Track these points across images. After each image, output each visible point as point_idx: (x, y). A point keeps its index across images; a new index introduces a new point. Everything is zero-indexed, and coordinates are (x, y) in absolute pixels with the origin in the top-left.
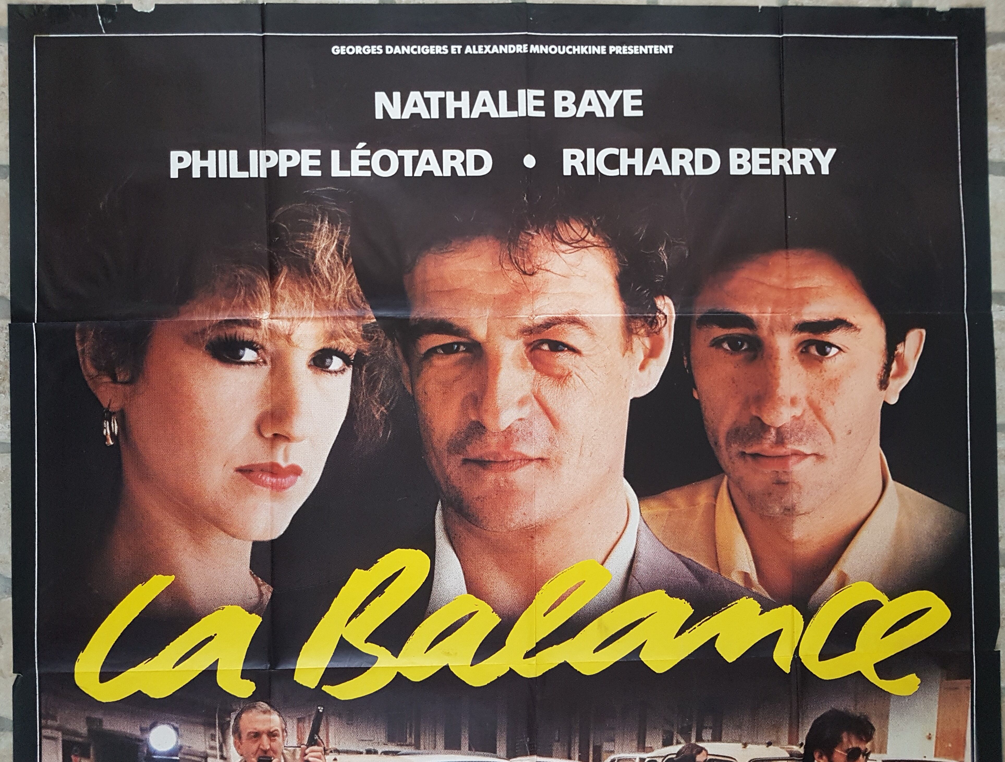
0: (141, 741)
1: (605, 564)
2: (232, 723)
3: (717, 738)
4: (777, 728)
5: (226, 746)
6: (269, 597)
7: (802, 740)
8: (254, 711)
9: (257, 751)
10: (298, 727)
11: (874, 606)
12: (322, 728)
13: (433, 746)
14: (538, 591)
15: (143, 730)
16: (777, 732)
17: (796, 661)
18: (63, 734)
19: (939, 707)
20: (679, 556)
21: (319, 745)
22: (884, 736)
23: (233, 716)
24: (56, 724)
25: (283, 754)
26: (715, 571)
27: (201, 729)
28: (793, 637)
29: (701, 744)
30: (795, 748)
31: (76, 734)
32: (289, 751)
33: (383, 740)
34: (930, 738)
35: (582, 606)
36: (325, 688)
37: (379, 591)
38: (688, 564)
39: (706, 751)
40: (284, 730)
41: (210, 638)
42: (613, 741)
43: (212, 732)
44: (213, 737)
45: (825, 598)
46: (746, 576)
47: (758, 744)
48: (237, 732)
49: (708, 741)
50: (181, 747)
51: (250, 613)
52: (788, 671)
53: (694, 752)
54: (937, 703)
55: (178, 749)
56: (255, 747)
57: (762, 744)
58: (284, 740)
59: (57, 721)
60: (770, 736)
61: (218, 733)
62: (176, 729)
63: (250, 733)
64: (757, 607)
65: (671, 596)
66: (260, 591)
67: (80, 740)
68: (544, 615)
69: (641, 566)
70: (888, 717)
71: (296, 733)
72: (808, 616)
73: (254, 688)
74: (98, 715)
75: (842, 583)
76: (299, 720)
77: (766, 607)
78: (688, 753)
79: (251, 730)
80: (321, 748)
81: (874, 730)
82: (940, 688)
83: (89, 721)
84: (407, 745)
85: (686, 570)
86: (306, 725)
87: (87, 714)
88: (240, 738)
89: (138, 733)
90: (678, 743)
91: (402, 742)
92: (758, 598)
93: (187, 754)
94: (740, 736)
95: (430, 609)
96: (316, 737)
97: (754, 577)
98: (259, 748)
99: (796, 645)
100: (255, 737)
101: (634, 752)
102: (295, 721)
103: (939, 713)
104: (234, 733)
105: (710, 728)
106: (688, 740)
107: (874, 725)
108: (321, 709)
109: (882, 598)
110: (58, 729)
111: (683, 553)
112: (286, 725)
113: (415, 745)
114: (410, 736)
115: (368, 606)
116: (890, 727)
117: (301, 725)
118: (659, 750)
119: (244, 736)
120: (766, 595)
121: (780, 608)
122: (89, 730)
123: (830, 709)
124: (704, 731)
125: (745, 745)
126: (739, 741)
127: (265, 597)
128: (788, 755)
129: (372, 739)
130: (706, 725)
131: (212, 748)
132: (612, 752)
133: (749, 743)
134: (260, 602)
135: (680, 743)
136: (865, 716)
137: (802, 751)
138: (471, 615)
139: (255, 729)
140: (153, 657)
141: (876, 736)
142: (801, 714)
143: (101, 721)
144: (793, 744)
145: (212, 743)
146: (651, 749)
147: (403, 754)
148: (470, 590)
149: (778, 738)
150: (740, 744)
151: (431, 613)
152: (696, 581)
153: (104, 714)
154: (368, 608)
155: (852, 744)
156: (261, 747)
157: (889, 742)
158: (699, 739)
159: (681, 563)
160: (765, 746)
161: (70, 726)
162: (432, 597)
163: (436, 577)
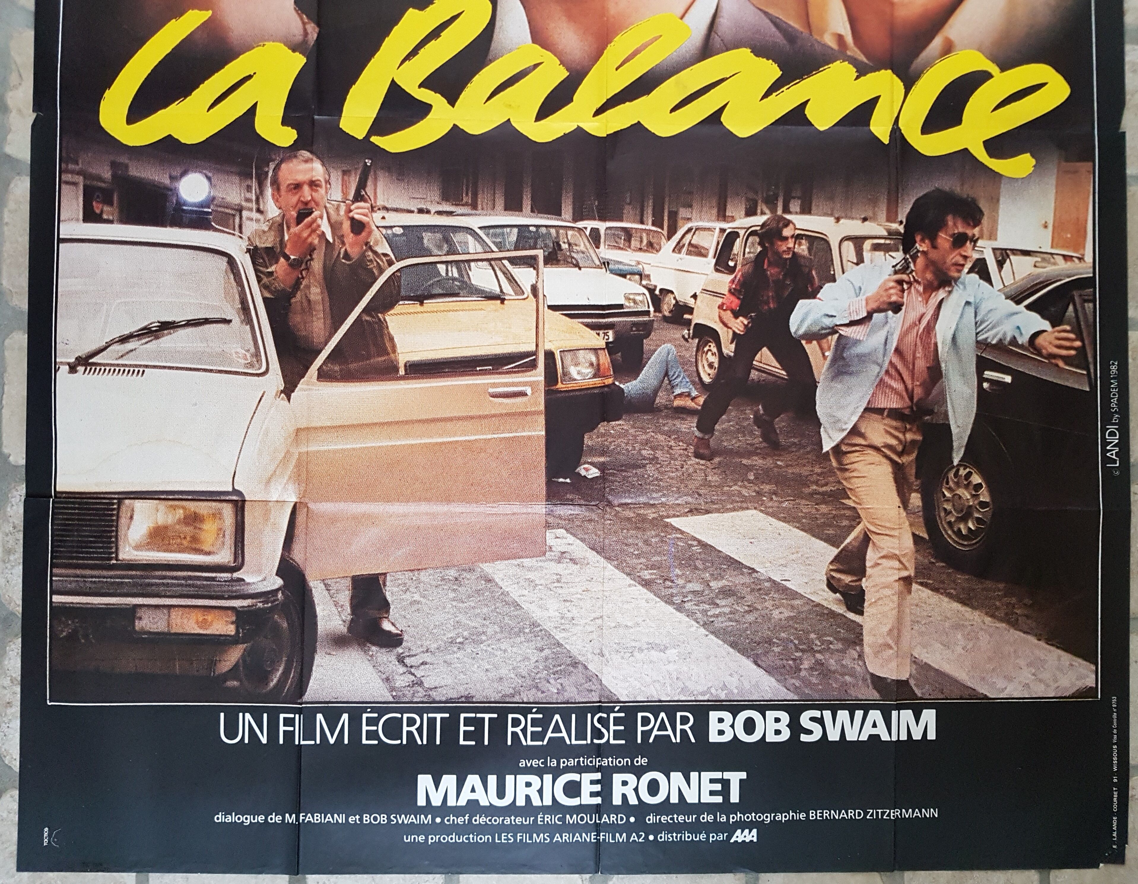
0: (171, 190)
1: (685, 19)
2: (270, 174)
3: (806, 210)
4: (874, 202)
5: (263, 198)
6: (315, 38)
7: (902, 216)
8: (295, 161)
9: (297, 204)
10: (343, 180)
11: (984, 76)
12: (370, 183)
13: (492, 206)
14: (610, 42)
15: (173, 178)
16: (874, 207)
17: (896, 132)
18: (85, 178)
19: (1057, 192)
20: (766, 13)
21: (365, 201)
22: (994, 221)
23: (272, 166)
24: (77, 168)
25: (325, 207)
26: (806, 32)
27: (236, 179)
28: (892, 106)
29: (788, 217)
30: (895, 226)
31: (100, 179)
32: (333, 205)
33: (437, 199)
34: (1046, 227)
35: (658, 62)
36: (374, 139)
37: (435, 34)
38: (776, 22)
39: (794, 225)
40: (328, 182)
41: (249, 77)
42: (691, 206)
43: (249, 182)
44: (249, 188)
45: (929, 64)
46: (840, 38)
47: (853, 218)
48: (276, 184)
49: (796, 213)
50: (214, 199)
51: (294, 51)
52: (886, 141)
53: (781, 225)
54: (1054, 187)
55: (210, 201)
56: (294, 199)
57: (856, 219)
58: (327, 193)
59: (78, 164)
60: (866, 211)
61: (254, 184)
62: (209, 179)
63: (289, 185)
64: (852, 71)
65: (757, 55)
66: (305, 30)
67: (103, 185)
68: (617, 69)
69: (724, 23)
70: (998, 200)
71: (340, 186)
72: (909, 82)
73: (296, 136)
74: (123, 159)
75: (948, 49)
76: (345, 173)
77: (862, 71)
78: (774, 225)
79: (291, 182)
80: (368, 205)
81: (983, 215)
82: (1058, 171)
83: (114, 165)
84: (463, 205)
85: (774, 29)
86: (352, 178)
87: (112, 158)
88: (278, 189)
89: (167, 181)
90: (763, 213)
91: (458, 201)
92: (854, 62)
93: (220, 206)
94: (832, 210)
95: (490, 57)
96: (363, 193)
97: (849, 39)
98: (299, 200)
99: (896, 115)
100: (295, 188)
101: (713, 221)
102: (340, 173)
103: (1056, 199)
104: (272, 184)
105: (799, 198)
106: (773, 210)
107: (983, 210)
108: (369, 162)
109: (993, 68)
110: (79, 173)
111: (771, 11)
112: (330, 176)
113: (471, 205)
114: (467, 194)
115: (422, 50)
116: (1001, 212)
117: (346, 178)
118: (742, 220)
119: (283, 188)
120: (862, 58)
121: (877, 73)
122: (114, 176)
123: (933, 188)
124: (792, 201)
125: (838, 220)
126: (831, 215)
127: (310, 36)
128: (885, 233)
129: (425, 196)
130: (794, 195)
131: (248, 200)
132: (689, 219)
133: (842, 218)
134: (305, 42)
135: (765, 214)
136: (972, 198)
137: (901, 229)
138: (536, 66)
139: (296, 180)
140: (186, 97)
141: (985, 221)
142: (900, 190)
143: (127, 166)
144: (891, 222)
145: (248, 195)
146: (733, 219)
147: (458, 215)
148: (535, 40)
149: (874, 214)
150: (833, 218)
151: (491, 61)
152: (785, 42)
153: (130, 159)
154: (422, 51)
155: (957, 228)
156: (302, 199)
157: (1000, 228)
158: (786, 210)
159: (768, 21)
160: (859, 222)
161: (94, 170)
162: (493, 45)
163: (498, 24)
